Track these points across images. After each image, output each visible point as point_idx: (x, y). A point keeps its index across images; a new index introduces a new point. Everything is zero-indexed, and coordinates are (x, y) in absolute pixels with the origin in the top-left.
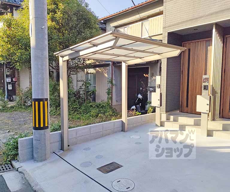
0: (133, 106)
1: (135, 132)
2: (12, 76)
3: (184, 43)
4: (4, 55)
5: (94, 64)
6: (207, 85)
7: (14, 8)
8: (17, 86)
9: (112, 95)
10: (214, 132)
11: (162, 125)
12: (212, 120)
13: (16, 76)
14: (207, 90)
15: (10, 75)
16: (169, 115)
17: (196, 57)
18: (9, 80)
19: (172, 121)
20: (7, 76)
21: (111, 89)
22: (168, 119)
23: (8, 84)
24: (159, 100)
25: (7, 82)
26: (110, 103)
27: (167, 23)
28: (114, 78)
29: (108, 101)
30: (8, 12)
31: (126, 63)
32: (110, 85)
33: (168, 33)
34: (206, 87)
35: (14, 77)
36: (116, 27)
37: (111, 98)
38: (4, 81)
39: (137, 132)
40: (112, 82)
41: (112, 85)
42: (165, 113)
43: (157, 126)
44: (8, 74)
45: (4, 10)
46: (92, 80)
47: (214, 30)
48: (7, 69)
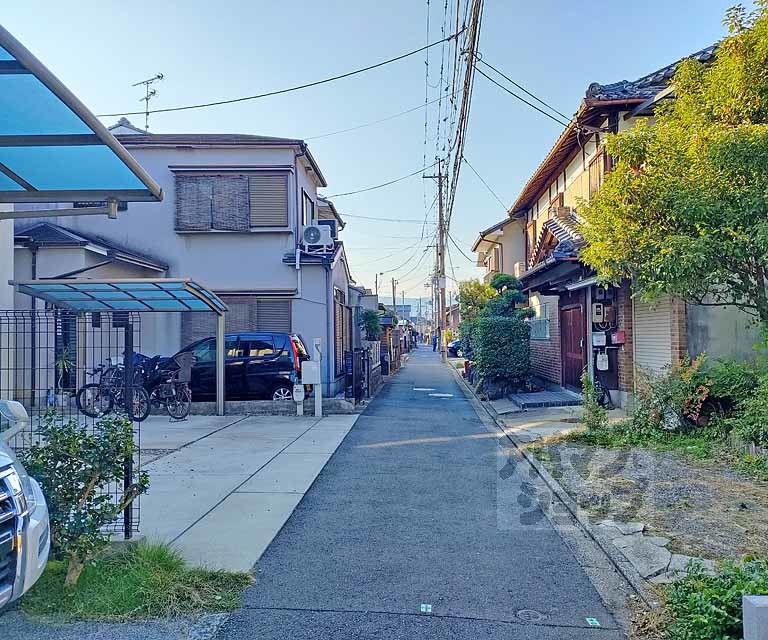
2: (610, 327)
4: (616, 258)
7: (621, 114)
8: (622, 358)
13: (622, 326)
15: (603, 323)
18: (599, 339)
20: (596, 328)
23: (596, 352)
25: (594, 347)
30: (604, 131)
35: (615, 330)
38: (585, 343)
44: (599, 319)
45: (592, 128)
48: (594, 305)
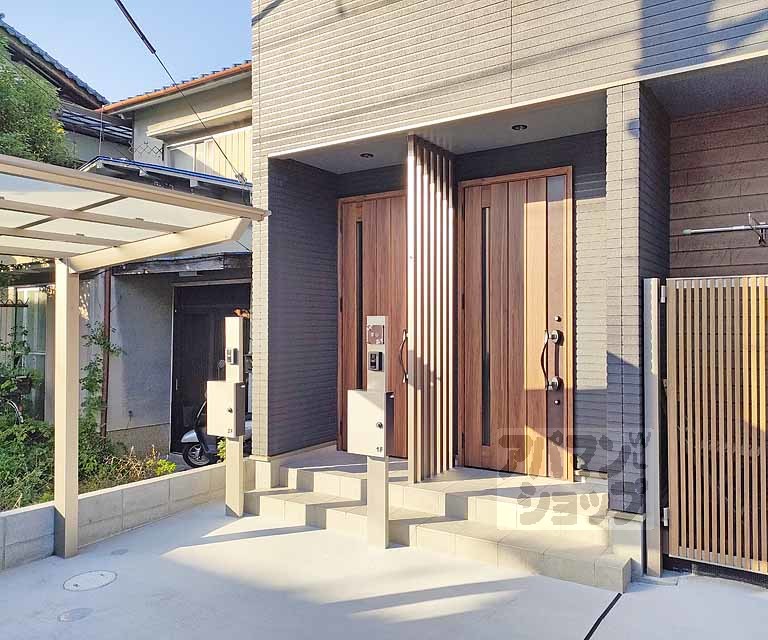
0: (188, 430)
1: (113, 553)
3: (342, 199)
5: (35, 267)
6: (381, 354)
9: (105, 391)
10: (412, 527)
11: (250, 509)
12: (419, 479)
14: (380, 369)
16: (283, 469)
17: (379, 249)
19: (293, 491)
21: (100, 367)
22: (279, 483)
24: (231, 411)
26: (98, 422)
27: (267, 125)
28: (114, 324)
29: (90, 415)
31: (70, 265)
32: (97, 350)
33: (270, 159)
34: (377, 358)
36: (167, 138)
37: (103, 403)
39: (122, 552)
40: (104, 339)
41: (108, 350)
42: (266, 459)
43: (230, 514)
46: (36, 331)
47: (411, 159)
